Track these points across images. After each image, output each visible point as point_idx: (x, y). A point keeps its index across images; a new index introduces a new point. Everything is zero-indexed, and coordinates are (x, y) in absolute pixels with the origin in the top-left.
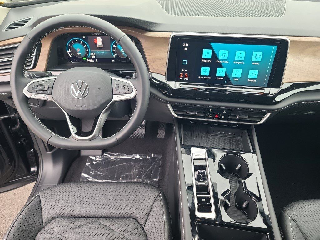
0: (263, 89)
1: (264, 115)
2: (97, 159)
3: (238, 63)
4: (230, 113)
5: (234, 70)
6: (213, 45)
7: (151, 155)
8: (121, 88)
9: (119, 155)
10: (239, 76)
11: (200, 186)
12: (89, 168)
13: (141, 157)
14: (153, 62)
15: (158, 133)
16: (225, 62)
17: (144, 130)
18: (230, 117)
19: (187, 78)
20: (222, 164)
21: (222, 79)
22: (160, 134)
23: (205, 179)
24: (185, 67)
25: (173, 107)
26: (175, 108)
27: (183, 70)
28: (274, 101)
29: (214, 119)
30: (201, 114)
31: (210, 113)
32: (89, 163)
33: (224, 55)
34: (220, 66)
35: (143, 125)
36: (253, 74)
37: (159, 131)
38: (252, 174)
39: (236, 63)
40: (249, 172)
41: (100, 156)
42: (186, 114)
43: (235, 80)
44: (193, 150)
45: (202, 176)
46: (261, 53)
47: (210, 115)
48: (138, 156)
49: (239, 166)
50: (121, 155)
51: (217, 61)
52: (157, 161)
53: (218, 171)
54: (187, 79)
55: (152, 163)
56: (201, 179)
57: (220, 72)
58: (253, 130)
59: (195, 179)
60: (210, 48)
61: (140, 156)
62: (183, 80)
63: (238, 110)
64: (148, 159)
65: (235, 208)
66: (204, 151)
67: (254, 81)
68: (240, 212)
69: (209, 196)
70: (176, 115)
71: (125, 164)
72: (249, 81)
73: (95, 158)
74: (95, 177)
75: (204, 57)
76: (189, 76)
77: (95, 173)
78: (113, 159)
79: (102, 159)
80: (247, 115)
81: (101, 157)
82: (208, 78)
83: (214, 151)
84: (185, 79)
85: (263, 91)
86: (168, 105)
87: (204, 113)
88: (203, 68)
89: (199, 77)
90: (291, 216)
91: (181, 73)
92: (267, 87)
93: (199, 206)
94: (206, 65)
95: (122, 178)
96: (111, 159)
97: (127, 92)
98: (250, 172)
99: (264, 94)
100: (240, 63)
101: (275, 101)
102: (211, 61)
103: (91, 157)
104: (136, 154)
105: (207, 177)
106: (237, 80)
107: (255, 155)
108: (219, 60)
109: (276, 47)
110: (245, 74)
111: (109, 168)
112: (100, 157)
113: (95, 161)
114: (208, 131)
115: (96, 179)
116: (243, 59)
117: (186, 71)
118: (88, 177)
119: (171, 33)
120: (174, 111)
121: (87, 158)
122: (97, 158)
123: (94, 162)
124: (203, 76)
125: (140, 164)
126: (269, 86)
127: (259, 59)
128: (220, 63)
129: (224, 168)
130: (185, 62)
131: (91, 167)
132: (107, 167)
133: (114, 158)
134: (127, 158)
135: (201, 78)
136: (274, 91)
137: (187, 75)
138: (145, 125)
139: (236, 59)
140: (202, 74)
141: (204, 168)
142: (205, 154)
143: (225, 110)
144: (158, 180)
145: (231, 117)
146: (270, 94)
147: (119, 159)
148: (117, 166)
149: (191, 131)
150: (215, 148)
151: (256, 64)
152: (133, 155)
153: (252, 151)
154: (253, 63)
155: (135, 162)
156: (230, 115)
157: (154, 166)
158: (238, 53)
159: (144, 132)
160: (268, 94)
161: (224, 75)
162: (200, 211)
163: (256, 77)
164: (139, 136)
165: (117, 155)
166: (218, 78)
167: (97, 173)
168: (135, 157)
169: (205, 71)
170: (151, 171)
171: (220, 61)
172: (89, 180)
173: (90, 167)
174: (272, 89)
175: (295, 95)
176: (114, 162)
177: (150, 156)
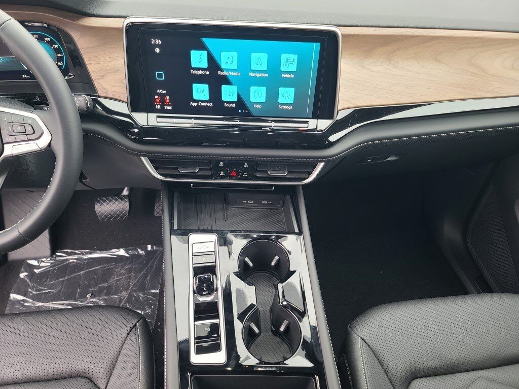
0: (306, 122)
1: (314, 167)
2: (42, 264)
3: (258, 75)
4: (255, 167)
5: (253, 89)
6: (207, 41)
7: (147, 248)
8: (19, 129)
9: (87, 253)
10: (263, 100)
11: (203, 303)
12: (26, 281)
13: (128, 254)
14: (103, 76)
15: (156, 208)
16: (234, 74)
17: (127, 204)
18: (258, 175)
19: (169, 105)
20: (247, 259)
21: (234, 105)
22: (158, 210)
23: (211, 290)
24: (161, 85)
25: (152, 162)
26: (157, 162)
27: (158, 91)
28: (327, 143)
29: (229, 179)
30: (207, 172)
31: (222, 169)
32: (26, 274)
33: (230, 60)
34: (226, 81)
35: (124, 196)
36: (287, 96)
37: (157, 205)
38: (294, 272)
39: (254, 75)
40: (289, 268)
41: (47, 258)
42: (178, 173)
43: (257, 106)
44: (193, 238)
45: (205, 285)
46: (295, 57)
47: (222, 172)
48: (122, 252)
49: (277, 258)
50: (90, 253)
51: (219, 73)
52: (157, 257)
53: (236, 274)
54: (170, 108)
55: (148, 262)
56: (205, 291)
57: (229, 94)
58: (300, 193)
59: (194, 292)
60: (203, 47)
61: (127, 251)
62: (162, 111)
63: (270, 162)
64: (141, 256)
65: (270, 334)
66: (213, 237)
67: (290, 108)
68: (278, 339)
69: (218, 320)
70: (161, 177)
71: (97, 268)
72: (281, 107)
73: (38, 262)
74: (37, 298)
75: (194, 65)
76: (172, 102)
77: (37, 290)
78: (75, 261)
79: (51, 263)
80: (285, 169)
81: (51, 260)
82: (208, 104)
83: (230, 236)
84: (166, 108)
85: (305, 125)
86: (143, 158)
87: (210, 169)
88: (195, 87)
89: (191, 103)
90: (361, 336)
91: (156, 97)
92: (313, 118)
93: (197, 343)
94: (200, 79)
95: (90, 294)
96: (71, 261)
97: (30, 137)
98: (292, 269)
99: (308, 130)
100: (260, 75)
101: (329, 141)
102: (208, 73)
103: (30, 262)
104: (118, 248)
105: (215, 286)
106: (260, 106)
107: (302, 237)
108: (222, 70)
109: (319, 44)
110: (272, 95)
111: (66, 278)
112: (49, 259)
113: (38, 267)
114: (226, 202)
115: (39, 302)
116: (265, 68)
117: (165, 92)
118: (23, 300)
119: (123, 19)
120: (156, 168)
121: (21, 264)
122: (43, 262)
123: (37, 271)
124: (197, 101)
125: (125, 265)
126: (316, 115)
127: (293, 68)
128: (225, 76)
129: (251, 264)
130: (160, 75)
131: (30, 281)
132: (62, 277)
133: (75, 259)
134: (101, 257)
135: (196, 104)
136: (324, 124)
137: (168, 101)
138: (129, 197)
139: (253, 68)
140: (196, 97)
141: (212, 269)
142: (215, 243)
143: (247, 161)
144: (158, 291)
145: (259, 173)
146: (318, 129)
147: (85, 259)
148: (82, 272)
149: (196, 203)
150: (232, 231)
151: (289, 76)
152: (113, 250)
153: (297, 230)
154: (284, 76)
155: (116, 264)
156: (257, 171)
157: (152, 267)
158: (255, 56)
159: (127, 209)
160: (313, 130)
161: (235, 99)
162: (199, 350)
163: (291, 101)
164: (118, 215)
165: (82, 254)
166: (226, 105)
167: (42, 290)
168: (116, 254)
169: (201, 92)
170: (146, 276)
171: (225, 73)
172: (26, 304)
173: (28, 280)
174: (320, 121)
175: (361, 129)
176: (77, 266)
177: (145, 249)
